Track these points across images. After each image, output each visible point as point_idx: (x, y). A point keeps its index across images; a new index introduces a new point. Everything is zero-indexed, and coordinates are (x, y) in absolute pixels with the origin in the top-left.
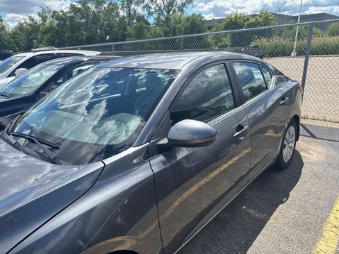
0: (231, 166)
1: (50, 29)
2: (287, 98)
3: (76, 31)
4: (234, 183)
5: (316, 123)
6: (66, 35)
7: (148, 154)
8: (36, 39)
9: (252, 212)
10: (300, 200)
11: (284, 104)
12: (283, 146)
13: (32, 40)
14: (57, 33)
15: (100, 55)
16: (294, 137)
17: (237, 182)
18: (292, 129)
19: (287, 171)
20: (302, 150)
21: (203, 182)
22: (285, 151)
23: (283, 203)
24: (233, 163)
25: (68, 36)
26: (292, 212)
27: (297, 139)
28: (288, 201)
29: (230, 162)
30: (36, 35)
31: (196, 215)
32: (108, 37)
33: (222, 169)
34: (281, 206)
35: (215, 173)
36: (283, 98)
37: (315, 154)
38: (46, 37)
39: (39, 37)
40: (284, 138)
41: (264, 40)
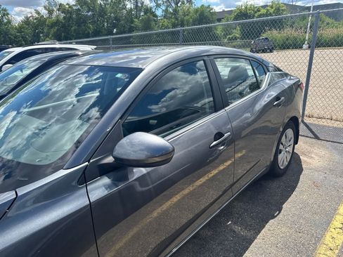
0: (220, 172)
1: (57, 22)
2: (283, 98)
3: (83, 25)
4: (221, 193)
5: (321, 122)
6: (73, 28)
7: (84, 178)
8: (42, 33)
9: (237, 228)
10: (294, 215)
11: (278, 105)
12: (278, 152)
13: (38, 33)
14: (64, 26)
15: (95, 49)
16: (292, 140)
17: (225, 191)
18: (290, 132)
19: (284, 178)
20: (303, 153)
21: (186, 191)
22: (280, 156)
23: (274, 217)
24: (224, 169)
25: (75, 30)
26: (283, 229)
27: (296, 142)
28: (281, 216)
29: (221, 168)
30: (43, 29)
31: (174, 231)
32: (115, 30)
33: (211, 175)
34: (271, 221)
35: (203, 180)
36: (277, 98)
37: (316, 158)
38: (53, 31)
39: (45, 31)
40: (279, 142)
41: (275, 32)
